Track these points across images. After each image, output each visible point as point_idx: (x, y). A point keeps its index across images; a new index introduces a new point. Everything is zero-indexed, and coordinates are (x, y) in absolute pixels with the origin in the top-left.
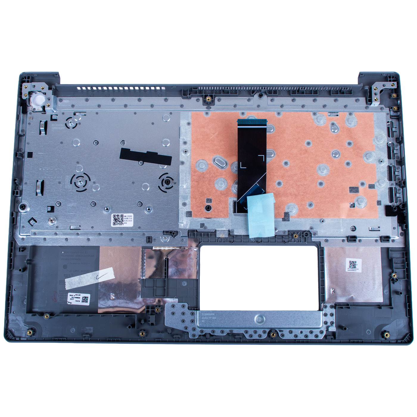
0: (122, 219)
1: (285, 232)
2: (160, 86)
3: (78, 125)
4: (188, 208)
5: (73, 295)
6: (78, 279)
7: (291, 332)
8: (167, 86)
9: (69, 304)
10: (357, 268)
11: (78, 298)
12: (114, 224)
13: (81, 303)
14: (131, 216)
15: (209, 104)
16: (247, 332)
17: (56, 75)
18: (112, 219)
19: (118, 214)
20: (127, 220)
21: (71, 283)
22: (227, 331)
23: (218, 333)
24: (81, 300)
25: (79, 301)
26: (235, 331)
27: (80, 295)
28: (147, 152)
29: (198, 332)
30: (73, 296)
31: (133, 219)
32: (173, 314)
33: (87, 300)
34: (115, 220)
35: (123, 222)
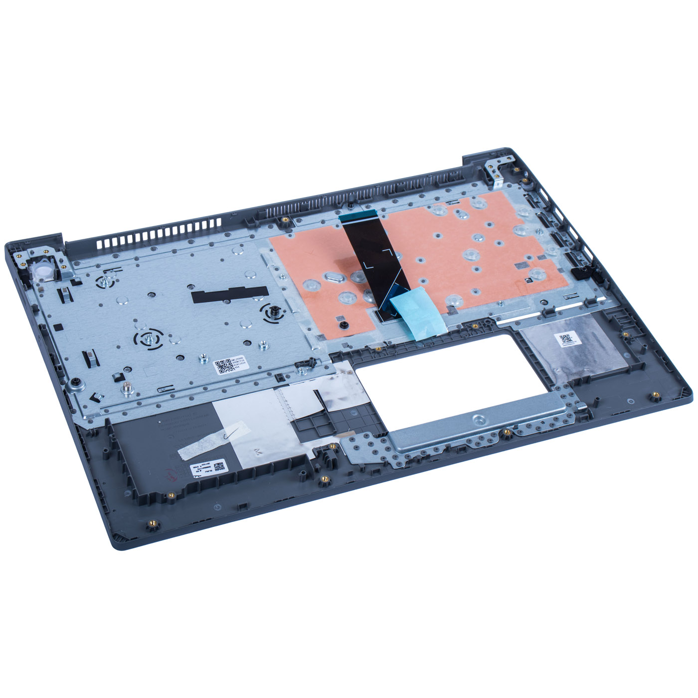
0: (229, 364)
1: (458, 326)
2: (215, 217)
3: (116, 283)
4: (316, 332)
5: (198, 467)
6: (197, 447)
7: (529, 426)
8: (224, 217)
9: (197, 477)
10: (573, 341)
11: (207, 467)
12: (222, 371)
13: (215, 473)
14: (242, 358)
15: (287, 227)
16: (469, 441)
17: (60, 236)
18: (216, 367)
19: (222, 360)
20: (237, 363)
21: (186, 453)
22: (442, 447)
23: (430, 451)
24: (213, 468)
25: (211, 471)
26: (453, 444)
27: (209, 464)
28: (229, 289)
29: (403, 460)
30: (200, 467)
31: (245, 361)
32: (356, 448)
33: (222, 466)
34: (221, 367)
35: (234, 367)
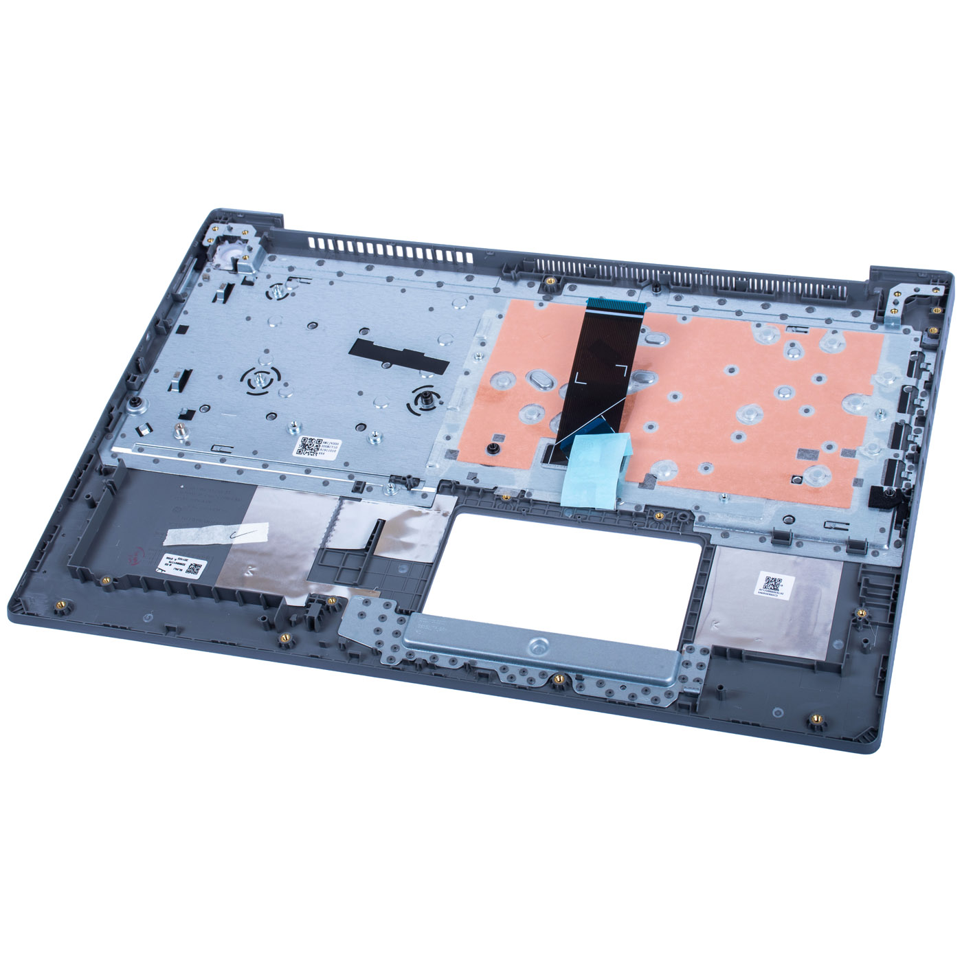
0: (317, 446)
1: (638, 507)
2: (464, 250)
3: (289, 296)
4: (452, 445)
5: (172, 559)
6: (193, 534)
7: (600, 684)
8: (477, 252)
9: (160, 571)
10: (780, 592)
11: (181, 564)
12: (300, 452)
13: (183, 574)
14: (337, 444)
15: (550, 292)
16: (504, 669)
17: (278, 217)
18: (299, 443)
19: (313, 438)
20: (327, 448)
21: (174, 537)
22: (462, 660)
23: (443, 661)
24: (185, 568)
25: (181, 570)
26: (482, 664)
27: (186, 560)
28: (405, 350)
29: (401, 655)
30: (173, 560)
31: (338, 450)
32: (362, 615)
33: (198, 570)
34: (304, 446)
35: (318, 452)
